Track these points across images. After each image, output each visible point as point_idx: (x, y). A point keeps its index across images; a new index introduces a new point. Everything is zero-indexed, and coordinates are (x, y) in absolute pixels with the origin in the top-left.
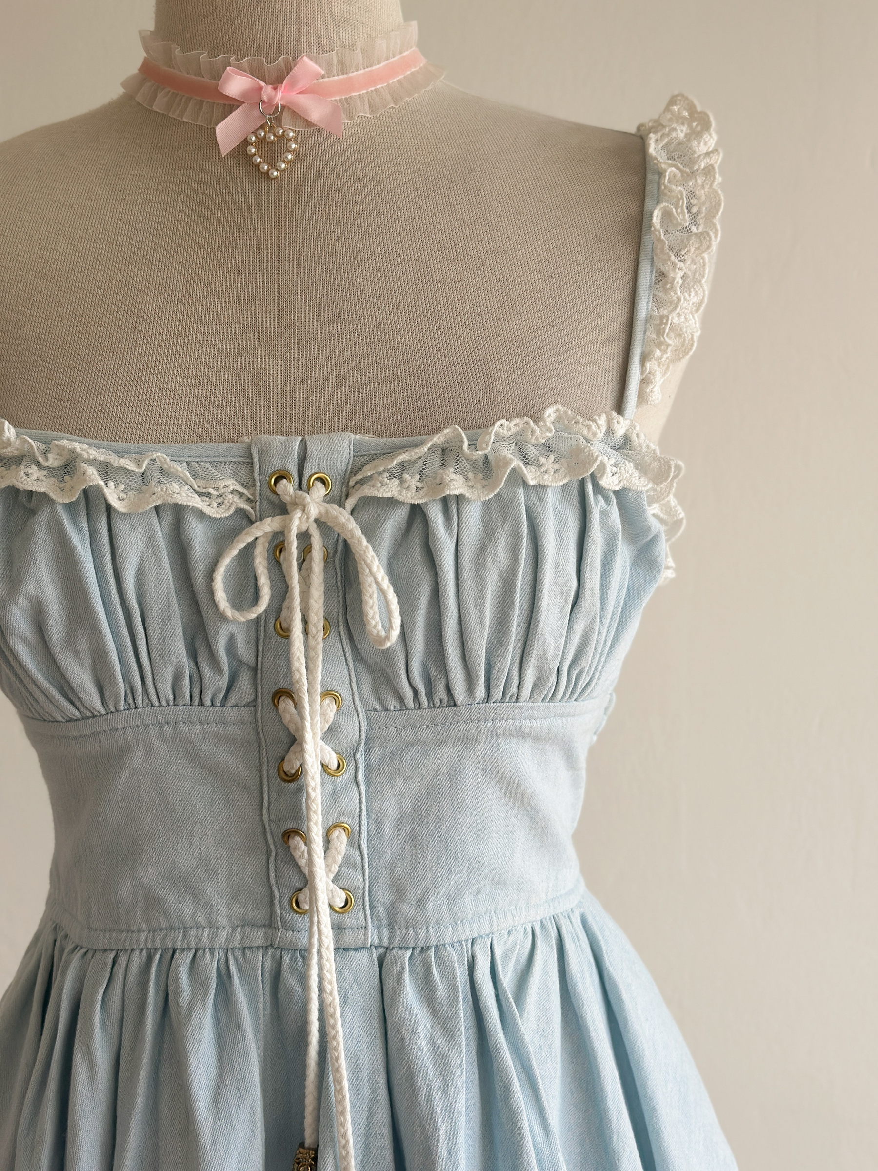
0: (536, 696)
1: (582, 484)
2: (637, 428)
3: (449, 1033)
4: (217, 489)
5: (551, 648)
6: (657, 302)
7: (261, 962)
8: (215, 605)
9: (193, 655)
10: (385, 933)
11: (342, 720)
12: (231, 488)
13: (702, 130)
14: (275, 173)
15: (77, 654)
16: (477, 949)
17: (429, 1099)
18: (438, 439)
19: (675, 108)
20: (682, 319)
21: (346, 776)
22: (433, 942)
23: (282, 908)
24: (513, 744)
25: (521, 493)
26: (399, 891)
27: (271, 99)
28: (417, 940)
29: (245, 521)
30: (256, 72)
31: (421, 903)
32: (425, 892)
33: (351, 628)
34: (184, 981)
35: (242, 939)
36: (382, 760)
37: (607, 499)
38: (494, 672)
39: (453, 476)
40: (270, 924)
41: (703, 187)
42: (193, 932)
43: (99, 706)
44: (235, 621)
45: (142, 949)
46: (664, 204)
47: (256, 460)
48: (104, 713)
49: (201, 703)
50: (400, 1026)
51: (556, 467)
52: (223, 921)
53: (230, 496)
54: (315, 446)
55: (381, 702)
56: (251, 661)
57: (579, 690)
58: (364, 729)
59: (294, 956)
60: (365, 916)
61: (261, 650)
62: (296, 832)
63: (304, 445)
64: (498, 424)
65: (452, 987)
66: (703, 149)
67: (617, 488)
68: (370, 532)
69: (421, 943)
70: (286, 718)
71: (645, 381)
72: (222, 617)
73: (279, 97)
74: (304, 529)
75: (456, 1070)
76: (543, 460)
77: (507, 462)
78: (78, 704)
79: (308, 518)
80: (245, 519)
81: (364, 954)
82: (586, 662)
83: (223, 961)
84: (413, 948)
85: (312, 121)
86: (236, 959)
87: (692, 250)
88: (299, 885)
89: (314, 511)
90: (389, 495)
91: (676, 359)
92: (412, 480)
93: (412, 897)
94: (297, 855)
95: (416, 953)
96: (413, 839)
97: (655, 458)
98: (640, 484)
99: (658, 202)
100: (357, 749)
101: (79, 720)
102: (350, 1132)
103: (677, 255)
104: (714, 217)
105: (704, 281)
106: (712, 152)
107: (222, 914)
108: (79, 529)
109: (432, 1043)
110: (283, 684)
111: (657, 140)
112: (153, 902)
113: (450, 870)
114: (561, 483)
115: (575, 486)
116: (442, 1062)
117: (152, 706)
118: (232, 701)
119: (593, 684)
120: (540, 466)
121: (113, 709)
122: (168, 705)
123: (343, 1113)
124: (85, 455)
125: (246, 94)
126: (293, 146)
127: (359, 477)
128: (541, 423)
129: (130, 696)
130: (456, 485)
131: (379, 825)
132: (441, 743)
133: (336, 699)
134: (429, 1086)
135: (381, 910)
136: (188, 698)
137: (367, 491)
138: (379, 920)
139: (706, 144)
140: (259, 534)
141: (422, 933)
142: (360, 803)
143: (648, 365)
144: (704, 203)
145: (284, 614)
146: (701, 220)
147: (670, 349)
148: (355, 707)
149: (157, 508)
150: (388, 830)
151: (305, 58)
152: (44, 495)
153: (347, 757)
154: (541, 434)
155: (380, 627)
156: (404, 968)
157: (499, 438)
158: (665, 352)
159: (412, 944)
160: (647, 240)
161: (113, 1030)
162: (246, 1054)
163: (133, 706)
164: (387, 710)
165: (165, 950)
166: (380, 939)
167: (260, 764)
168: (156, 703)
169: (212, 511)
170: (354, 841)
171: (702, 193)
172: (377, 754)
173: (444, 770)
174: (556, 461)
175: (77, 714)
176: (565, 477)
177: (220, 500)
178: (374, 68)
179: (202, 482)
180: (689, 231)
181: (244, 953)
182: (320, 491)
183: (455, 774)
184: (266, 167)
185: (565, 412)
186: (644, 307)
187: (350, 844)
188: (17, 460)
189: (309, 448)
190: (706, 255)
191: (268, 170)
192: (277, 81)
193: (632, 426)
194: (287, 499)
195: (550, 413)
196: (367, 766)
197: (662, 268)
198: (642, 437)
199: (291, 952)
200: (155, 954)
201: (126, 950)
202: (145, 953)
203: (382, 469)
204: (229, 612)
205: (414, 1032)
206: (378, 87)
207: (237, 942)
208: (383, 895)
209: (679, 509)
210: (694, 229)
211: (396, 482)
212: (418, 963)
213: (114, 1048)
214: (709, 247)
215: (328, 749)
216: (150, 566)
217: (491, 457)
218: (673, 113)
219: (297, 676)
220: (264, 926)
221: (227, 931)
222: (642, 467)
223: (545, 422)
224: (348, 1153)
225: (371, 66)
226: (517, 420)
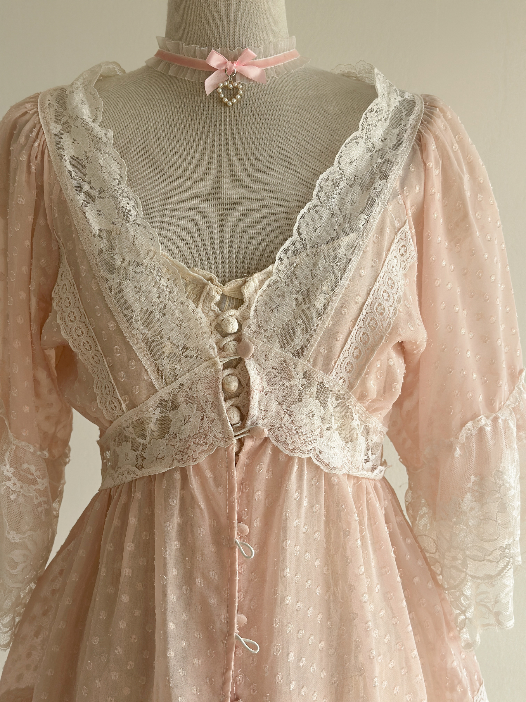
14: (230, 104)
27: (231, 68)
30: (224, 54)
73: (235, 67)
85: (251, 78)
125: (219, 65)
151: (249, 48)
191: (227, 102)
192: (234, 60)
206: (280, 64)
225: (277, 54)
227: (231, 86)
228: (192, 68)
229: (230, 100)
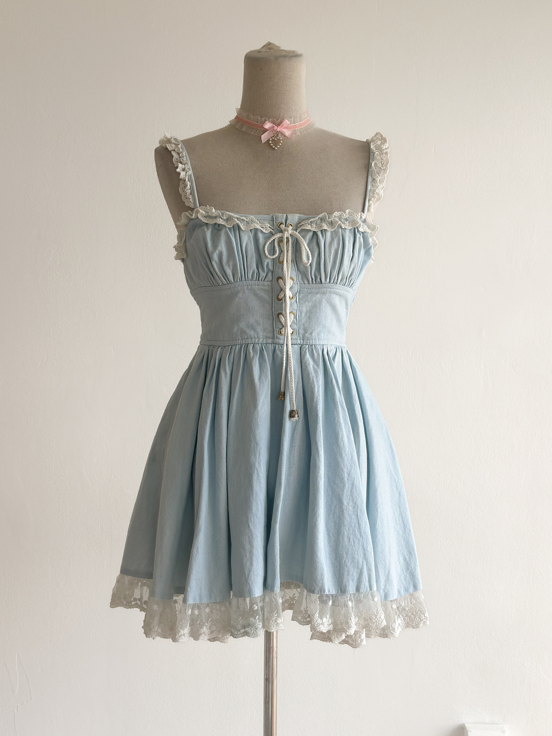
0: (341, 283)
1: (355, 229)
2: (368, 217)
3: (318, 365)
4: (265, 226)
5: (346, 271)
6: (372, 186)
7: (271, 347)
8: (265, 254)
9: (258, 268)
10: (302, 341)
11: (294, 285)
12: (269, 226)
13: (385, 142)
14: (276, 148)
15: (229, 266)
16: (324, 347)
17: (313, 379)
18: (320, 216)
19: (378, 136)
20: (379, 191)
21: (294, 300)
22: (314, 343)
23: (276, 334)
24: (334, 296)
25: (340, 230)
26: (306, 331)
27: (276, 130)
28: (310, 343)
29: (271, 235)
30: (273, 122)
31: (311, 334)
32: (312, 331)
33: (297, 262)
34: (251, 351)
35: (266, 341)
36: (303, 297)
37: (360, 234)
38: (332, 276)
39: (324, 225)
40: (273, 338)
41: (385, 157)
42: (253, 340)
43: (232, 281)
44: (270, 258)
45: (239, 344)
46: (375, 161)
47: (275, 219)
48: (233, 282)
49: (259, 280)
50: (306, 363)
51: (349, 224)
52: (261, 337)
53: (268, 228)
54: (289, 217)
55: (303, 282)
56: (272, 270)
57: (351, 284)
58: (299, 288)
59: (279, 346)
60: (297, 336)
61: (274, 266)
62: (281, 314)
63: (287, 216)
64: (335, 213)
65: (318, 355)
66: (384, 147)
67: (363, 231)
68: (304, 237)
69: (311, 344)
70: (280, 284)
71: (369, 206)
72: (267, 257)
73: (279, 129)
74: (287, 236)
75: (319, 374)
76: (345, 222)
77: (338, 222)
78: (227, 280)
79: (289, 234)
80: (272, 234)
81: (296, 346)
82: (353, 277)
83: (261, 346)
84: (309, 345)
85: (286, 136)
86: (264, 346)
87: (382, 173)
88: (281, 327)
89: (290, 232)
90: (308, 229)
91: (377, 201)
92: (314, 226)
93: (310, 331)
94: (281, 319)
95: (309, 347)
96: (310, 318)
97: (372, 225)
98: (368, 231)
99: (373, 161)
100: (297, 294)
101: (226, 284)
102: (294, 386)
103: (378, 174)
104: (387, 165)
105: (384, 181)
106: (387, 148)
107: (261, 334)
108: (231, 233)
109: (314, 367)
110: (281, 276)
111: (373, 144)
112: (243, 332)
113: (318, 326)
114: (350, 228)
115: (353, 229)
116: (316, 372)
117: (246, 280)
118: (266, 280)
119: (354, 284)
120: (345, 224)
121: (236, 281)
122: (250, 280)
123: (292, 381)
124: (234, 216)
125: (270, 128)
126: (282, 142)
127: (300, 224)
128: (345, 213)
129: (241, 278)
130: (325, 227)
131: (301, 314)
132: (317, 293)
133: (293, 280)
134: (313, 377)
135: (301, 336)
136: (255, 279)
137: (303, 228)
138: (300, 337)
139: (385, 146)
140: (276, 237)
141: (311, 342)
142: (297, 307)
143: (370, 202)
144: (385, 161)
145: (281, 258)
146: (384, 166)
147: (376, 198)
148: (297, 282)
149: (250, 230)
150: (303, 315)
151: (286, 120)
152: (224, 225)
153: (294, 295)
154: (345, 216)
155: (305, 261)
156: (307, 349)
157: (335, 216)
158: (374, 199)
159: (308, 344)
160: (370, 170)
161: (231, 365)
162: (267, 369)
163: (241, 280)
164: (305, 284)
165: (245, 344)
166: (301, 343)
167: (272, 297)
168: (247, 280)
169: (264, 231)
170: (295, 317)
171: (384, 159)
172: (301, 296)
173: (318, 300)
174: (349, 223)
175: (226, 283)
176: (351, 227)
177: (266, 229)
178: (302, 122)
179: (261, 225)
180: (381, 168)
181: (266, 345)
182: (291, 228)
183: (320, 302)
184: (274, 147)
185: (351, 211)
186: (369, 187)
187: (294, 318)
188: (216, 217)
189: (288, 217)
190: (385, 175)
191: (274, 148)
192: (278, 125)
193: (366, 217)
194: (283, 229)
195: (347, 211)
196: (299, 298)
197: (374, 178)
198: (369, 219)
199: (278, 345)
200: (243, 345)
201: (235, 345)
202: (240, 345)
203: (306, 222)
204: (269, 256)
205: (309, 364)
206: (302, 127)
207: (265, 342)
208: (302, 331)
209: (377, 240)
210: (382, 168)
211: (310, 226)
212: (310, 349)
213: (231, 370)
214: (386, 173)
215: (290, 292)
216: (249, 244)
217: (333, 221)
218: (377, 137)
219: (285, 272)
220: (271, 338)
221: (262, 339)
222: (369, 227)
223: (346, 213)
224: (293, 391)
226: (340, 212)
227: (276, 139)
228: (256, 128)
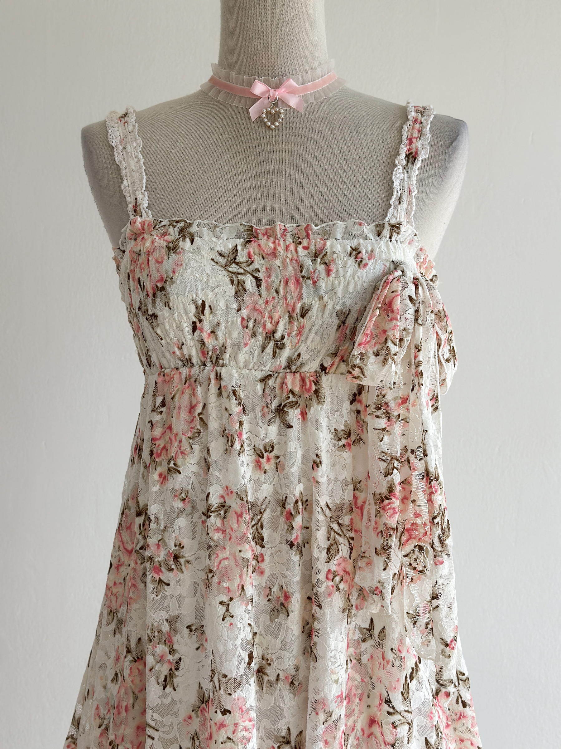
14: (274, 127)
27: (273, 95)
30: (267, 83)
85: (291, 105)
125: (263, 94)
126: (283, 115)
151: (289, 78)
178: (316, 81)
184: (269, 124)
192: (277, 87)
206: (318, 89)
227: (274, 111)
228: (240, 95)
229: (272, 123)
